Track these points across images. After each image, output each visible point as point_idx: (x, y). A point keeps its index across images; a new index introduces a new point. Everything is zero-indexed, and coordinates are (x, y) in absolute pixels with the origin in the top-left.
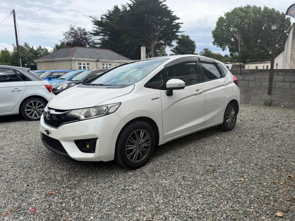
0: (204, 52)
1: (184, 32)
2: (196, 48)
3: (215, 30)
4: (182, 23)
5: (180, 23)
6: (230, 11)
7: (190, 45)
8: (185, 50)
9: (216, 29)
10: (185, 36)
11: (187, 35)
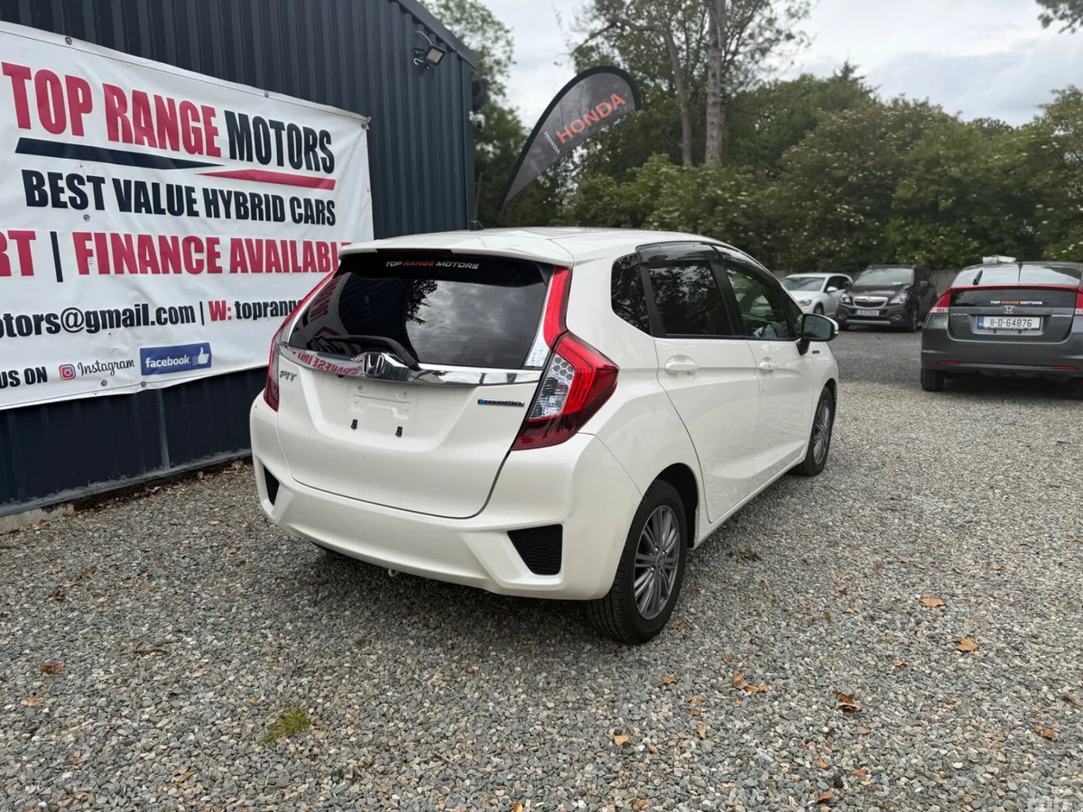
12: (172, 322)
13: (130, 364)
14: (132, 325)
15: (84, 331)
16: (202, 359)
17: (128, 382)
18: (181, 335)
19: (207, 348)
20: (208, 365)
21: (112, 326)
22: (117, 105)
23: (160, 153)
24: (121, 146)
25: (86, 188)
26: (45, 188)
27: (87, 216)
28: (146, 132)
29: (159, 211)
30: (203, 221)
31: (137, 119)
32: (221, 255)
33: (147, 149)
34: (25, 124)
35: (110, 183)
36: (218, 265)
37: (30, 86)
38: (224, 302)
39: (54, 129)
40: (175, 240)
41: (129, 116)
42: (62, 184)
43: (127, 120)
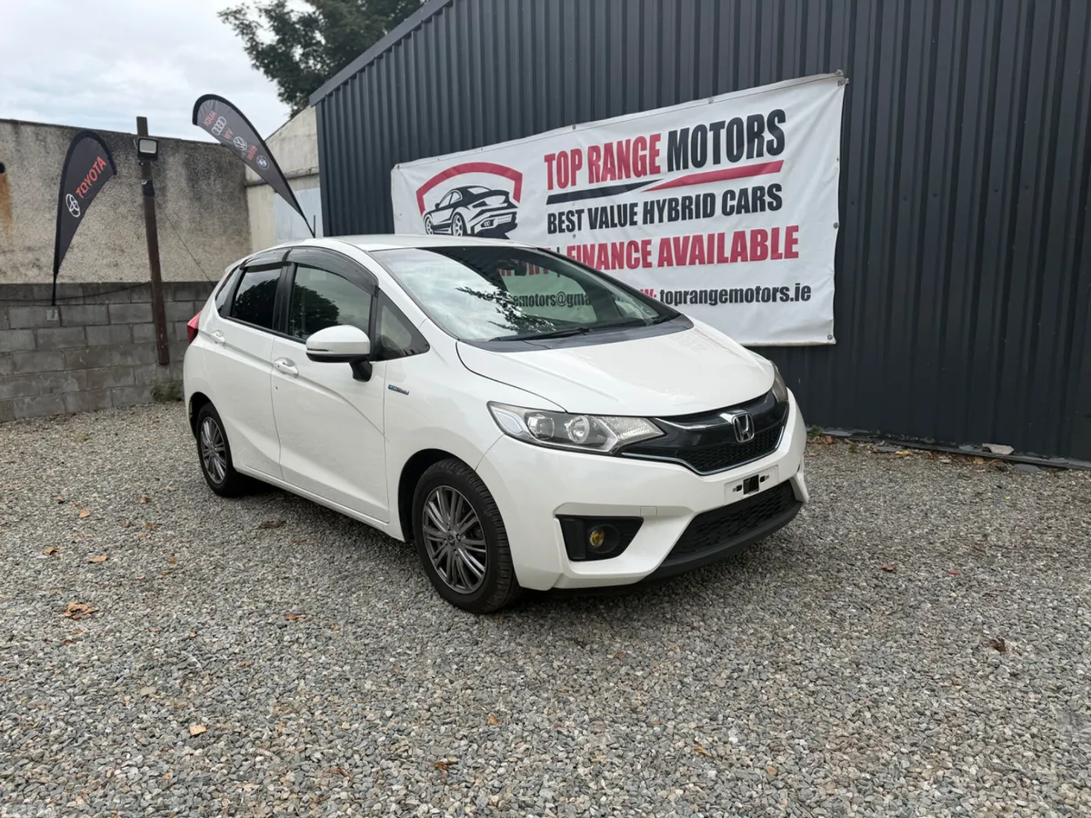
22: (594, 158)
23: (617, 183)
24: (595, 186)
25: (575, 219)
26: (557, 222)
27: (574, 236)
28: (610, 171)
29: (614, 225)
30: (640, 229)
31: (605, 163)
32: (652, 253)
33: (609, 183)
34: (551, 187)
35: (586, 212)
36: (649, 261)
37: (555, 163)
38: (652, 291)
39: (562, 185)
40: (622, 244)
41: (601, 163)
42: (564, 218)
43: (599, 166)
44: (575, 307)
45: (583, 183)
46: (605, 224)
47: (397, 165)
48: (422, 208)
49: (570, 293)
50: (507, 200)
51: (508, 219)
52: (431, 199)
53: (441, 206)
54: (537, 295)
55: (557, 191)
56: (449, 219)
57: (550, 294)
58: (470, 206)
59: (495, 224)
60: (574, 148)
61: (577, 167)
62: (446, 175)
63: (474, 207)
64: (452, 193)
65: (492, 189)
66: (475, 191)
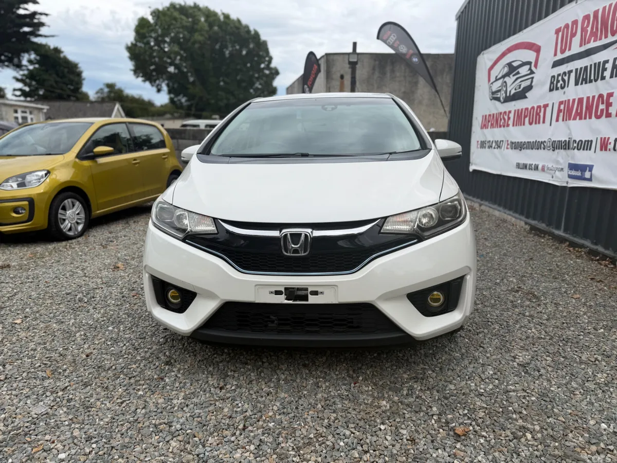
0: (106, 90)
1: (53, 36)
2: (84, 79)
3: (132, 44)
4: (46, 15)
5: (41, 14)
6: (161, 8)
7: (66, 70)
8: (56, 82)
9: (134, 42)
10: (49, 47)
11: (56, 46)
12: (578, 149)
13: (562, 169)
14: (566, 149)
15: (551, 150)
16: (587, 175)
17: (560, 179)
18: (581, 158)
19: (591, 168)
20: (590, 180)
21: (559, 149)
22: (585, 26)
23: (599, 43)
24: (583, 49)
25: (566, 78)
26: (555, 82)
27: (564, 93)
28: (594, 34)
29: (591, 81)
30: (608, 83)
31: (592, 28)
32: (613, 104)
33: (592, 45)
34: (555, 55)
35: (574, 71)
36: (610, 111)
37: (560, 34)
38: (609, 138)
39: (563, 52)
40: (594, 97)
41: (589, 29)
42: (560, 78)
43: (587, 31)
44: (557, 151)
45: (576, 48)
46: (586, 81)
47: (482, 53)
48: (489, 80)
49: (555, 140)
50: (530, 69)
51: (528, 83)
52: (494, 73)
53: (498, 77)
54: (536, 141)
55: (560, 56)
56: (500, 87)
57: (543, 140)
58: (511, 76)
59: (522, 87)
60: (573, 20)
61: (573, 35)
62: (503, 55)
63: (513, 76)
64: (504, 67)
65: (524, 61)
66: (515, 64)
